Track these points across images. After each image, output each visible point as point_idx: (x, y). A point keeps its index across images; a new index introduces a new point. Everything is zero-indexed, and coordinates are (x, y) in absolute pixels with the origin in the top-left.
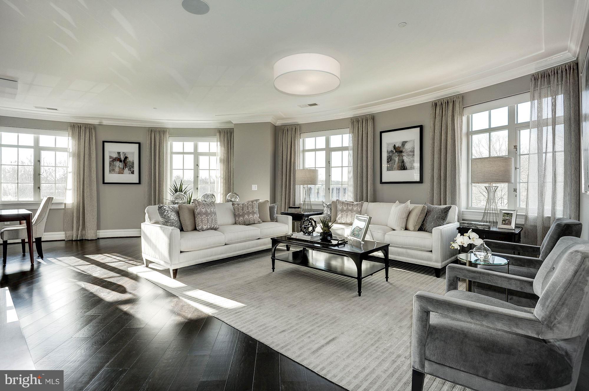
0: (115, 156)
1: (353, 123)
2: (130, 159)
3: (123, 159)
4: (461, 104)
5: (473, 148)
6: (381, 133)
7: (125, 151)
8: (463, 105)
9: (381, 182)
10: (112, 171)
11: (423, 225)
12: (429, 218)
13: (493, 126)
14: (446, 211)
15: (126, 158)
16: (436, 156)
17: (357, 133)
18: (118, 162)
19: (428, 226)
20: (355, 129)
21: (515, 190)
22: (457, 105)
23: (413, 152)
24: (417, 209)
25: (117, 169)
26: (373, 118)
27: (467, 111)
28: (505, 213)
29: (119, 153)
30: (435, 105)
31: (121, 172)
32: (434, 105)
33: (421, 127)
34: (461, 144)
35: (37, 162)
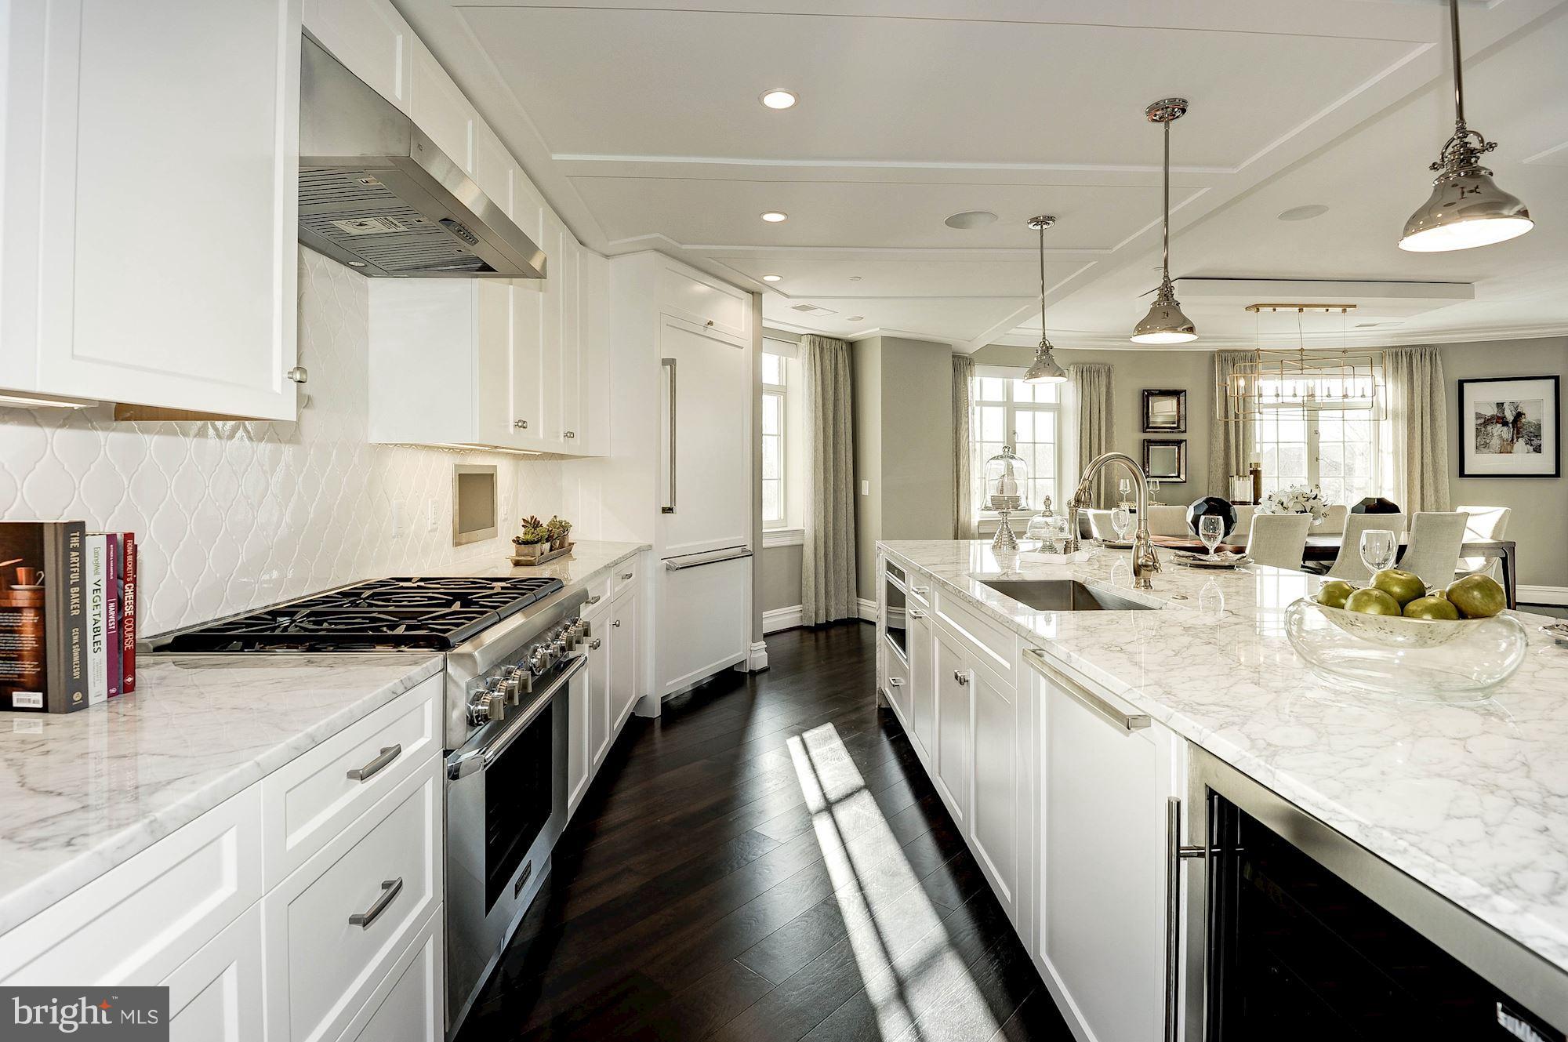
0: (1490, 411)
2: (1530, 418)
3: (1510, 418)
7: (1516, 398)
10: (1482, 445)
15: (1519, 415)
18: (1500, 425)
25: (1497, 442)
29: (1500, 405)
31: (1506, 450)
35: (1313, 434)
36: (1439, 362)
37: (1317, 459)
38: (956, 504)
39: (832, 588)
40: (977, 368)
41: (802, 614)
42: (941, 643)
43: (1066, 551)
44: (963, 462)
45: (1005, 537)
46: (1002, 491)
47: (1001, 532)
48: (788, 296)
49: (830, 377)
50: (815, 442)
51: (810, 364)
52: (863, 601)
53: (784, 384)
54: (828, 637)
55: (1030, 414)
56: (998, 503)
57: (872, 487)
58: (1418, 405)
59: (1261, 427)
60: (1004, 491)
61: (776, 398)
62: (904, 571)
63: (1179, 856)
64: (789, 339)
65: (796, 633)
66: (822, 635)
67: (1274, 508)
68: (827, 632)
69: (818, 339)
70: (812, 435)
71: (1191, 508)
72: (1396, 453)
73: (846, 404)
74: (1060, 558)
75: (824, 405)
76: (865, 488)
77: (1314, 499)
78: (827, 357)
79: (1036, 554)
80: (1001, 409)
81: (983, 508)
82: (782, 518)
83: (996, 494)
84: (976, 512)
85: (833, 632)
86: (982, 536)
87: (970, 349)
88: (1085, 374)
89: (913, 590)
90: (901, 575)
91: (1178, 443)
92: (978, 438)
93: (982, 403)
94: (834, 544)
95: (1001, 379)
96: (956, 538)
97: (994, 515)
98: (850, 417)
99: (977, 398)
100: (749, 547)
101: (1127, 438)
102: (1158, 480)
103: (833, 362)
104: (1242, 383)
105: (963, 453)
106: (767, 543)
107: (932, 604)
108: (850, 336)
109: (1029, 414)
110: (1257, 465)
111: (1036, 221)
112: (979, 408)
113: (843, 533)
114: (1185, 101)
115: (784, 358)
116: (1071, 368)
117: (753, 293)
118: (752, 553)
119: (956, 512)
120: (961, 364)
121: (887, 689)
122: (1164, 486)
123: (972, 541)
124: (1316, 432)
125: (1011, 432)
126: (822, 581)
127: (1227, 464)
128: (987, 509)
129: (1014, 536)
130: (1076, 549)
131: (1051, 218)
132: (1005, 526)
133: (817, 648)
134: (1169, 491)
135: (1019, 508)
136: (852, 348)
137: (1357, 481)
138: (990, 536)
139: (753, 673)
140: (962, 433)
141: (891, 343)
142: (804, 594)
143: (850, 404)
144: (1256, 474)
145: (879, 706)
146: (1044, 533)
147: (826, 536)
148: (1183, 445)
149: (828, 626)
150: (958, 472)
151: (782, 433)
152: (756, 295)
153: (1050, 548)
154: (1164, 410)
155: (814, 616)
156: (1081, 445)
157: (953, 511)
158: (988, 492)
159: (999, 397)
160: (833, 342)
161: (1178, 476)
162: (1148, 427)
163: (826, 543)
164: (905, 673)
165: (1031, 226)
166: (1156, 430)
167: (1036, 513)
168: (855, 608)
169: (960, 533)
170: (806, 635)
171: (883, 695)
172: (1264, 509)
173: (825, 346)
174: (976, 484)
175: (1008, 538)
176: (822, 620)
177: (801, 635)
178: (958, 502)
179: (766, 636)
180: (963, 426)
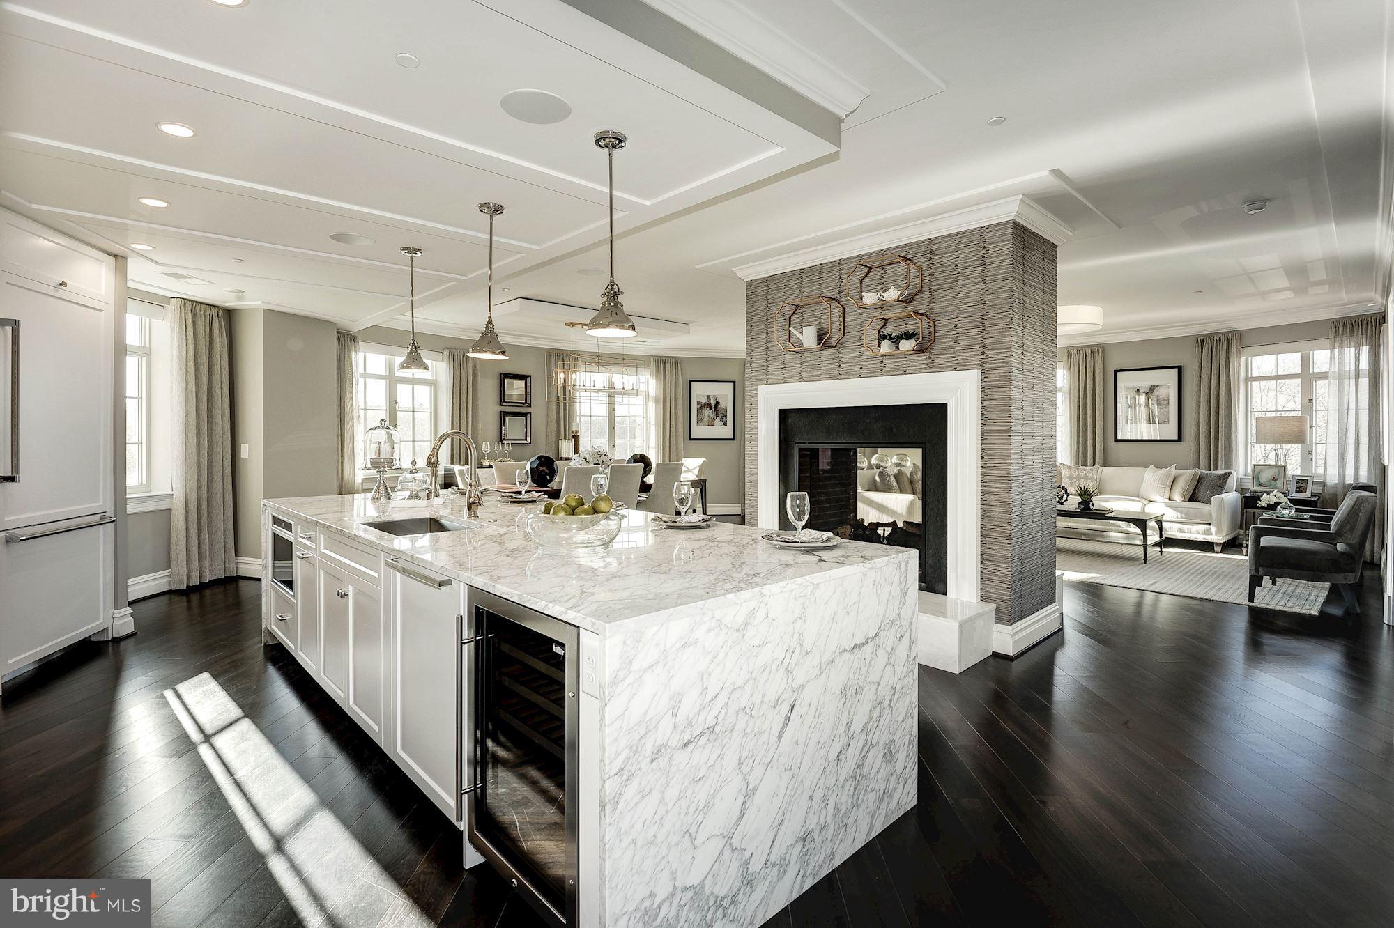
0: (704, 400)
1: (1069, 356)
2: (722, 405)
3: (713, 405)
4: (1238, 344)
5: (1253, 399)
6: (1116, 372)
7: (716, 393)
8: (1241, 344)
9: (1116, 440)
10: (700, 421)
11: (1194, 493)
12: (1203, 486)
13: (1281, 372)
14: (1225, 477)
15: (717, 403)
16: (1204, 408)
17: (1077, 371)
18: (708, 409)
19: (1201, 495)
20: (1074, 365)
21: (1310, 453)
22: (1234, 346)
23: (1168, 399)
24: (1187, 475)
25: (706, 419)
26: (1102, 349)
27: (1246, 351)
28: (1299, 480)
29: (708, 397)
30: (1202, 341)
31: (711, 424)
32: (1199, 342)
33: (1180, 368)
34: (1239, 393)
35: (612, 411)
36: (679, 368)
37: (614, 428)
38: (340, 464)
39: (206, 547)
40: (361, 345)
41: (170, 579)
42: (326, 573)
43: (428, 497)
44: (347, 427)
45: (382, 491)
46: (379, 456)
47: (378, 487)
48: (158, 263)
49: (203, 343)
50: (187, 406)
51: (181, 328)
52: (241, 559)
53: (147, 345)
54: (202, 597)
55: (410, 386)
56: (375, 464)
57: (252, 450)
58: (668, 395)
59: (580, 406)
60: (381, 455)
61: (137, 359)
62: (292, 523)
63: (462, 644)
64: (157, 301)
65: (166, 597)
66: (195, 598)
67: (581, 462)
68: (200, 593)
69: (189, 304)
70: (182, 398)
71: (529, 463)
72: (657, 425)
73: (223, 370)
74: (423, 503)
75: (197, 370)
76: (245, 450)
77: (605, 455)
78: (200, 321)
79: (405, 501)
80: (384, 381)
81: (363, 468)
82: (144, 482)
83: (375, 457)
84: (359, 471)
85: (207, 592)
86: (364, 491)
87: (356, 328)
88: (456, 357)
89: (300, 537)
90: (288, 527)
91: (525, 415)
92: (362, 406)
93: (365, 376)
94: (208, 506)
95: (384, 356)
96: (340, 493)
97: (373, 473)
98: (228, 383)
99: (361, 370)
100: (110, 513)
101: (489, 409)
102: (510, 442)
103: (208, 328)
104: (562, 375)
105: (347, 419)
106: (131, 509)
107: (318, 544)
108: (227, 305)
109: (408, 387)
110: (577, 431)
111: (407, 249)
112: (363, 379)
113: (219, 496)
114: (502, 206)
115: (147, 320)
116: (445, 352)
117: (115, 256)
118: (116, 519)
119: (340, 472)
120: (345, 339)
121: (274, 627)
122: (515, 446)
123: (356, 495)
124: (614, 410)
125: (393, 402)
126: (194, 543)
127: (558, 431)
128: (366, 468)
129: (389, 489)
130: (436, 496)
131: (419, 250)
132: (382, 482)
133: (189, 608)
134: (519, 449)
135: (393, 468)
136: (230, 315)
137: (637, 443)
138: (370, 490)
139: (117, 640)
140: (347, 401)
141: (272, 316)
142: (173, 557)
143: (227, 370)
144: (576, 438)
145: (265, 643)
146: (410, 485)
147: (199, 499)
148: (529, 416)
149: (202, 587)
150: (342, 435)
151: (144, 397)
152: (119, 259)
153: (414, 496)
154: (516, 389)
155: (185, 579)
156: (452, 414)
157: (338, 471)
158: (368, 454)
159: (382, 371)
160: (208, 308)
161: (526, 440)
162: (504, 402)
163: (199, 506)
164: (292, 607)
165: (403, 252)
166: (510, 404)
167: (406, 470)
168: (234, 566)
169: (343, 489)
170: (176, 598)
171: (270, 634)
172: (576, 462)
173: (198, 311)
174: (359, 446)
175: (384, 491)
176: (195, 581)
177: (170, 599)
178: (342, 462)
179: (131, 603)
180: (348, 396)
